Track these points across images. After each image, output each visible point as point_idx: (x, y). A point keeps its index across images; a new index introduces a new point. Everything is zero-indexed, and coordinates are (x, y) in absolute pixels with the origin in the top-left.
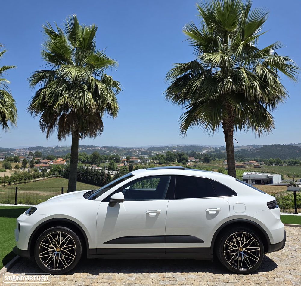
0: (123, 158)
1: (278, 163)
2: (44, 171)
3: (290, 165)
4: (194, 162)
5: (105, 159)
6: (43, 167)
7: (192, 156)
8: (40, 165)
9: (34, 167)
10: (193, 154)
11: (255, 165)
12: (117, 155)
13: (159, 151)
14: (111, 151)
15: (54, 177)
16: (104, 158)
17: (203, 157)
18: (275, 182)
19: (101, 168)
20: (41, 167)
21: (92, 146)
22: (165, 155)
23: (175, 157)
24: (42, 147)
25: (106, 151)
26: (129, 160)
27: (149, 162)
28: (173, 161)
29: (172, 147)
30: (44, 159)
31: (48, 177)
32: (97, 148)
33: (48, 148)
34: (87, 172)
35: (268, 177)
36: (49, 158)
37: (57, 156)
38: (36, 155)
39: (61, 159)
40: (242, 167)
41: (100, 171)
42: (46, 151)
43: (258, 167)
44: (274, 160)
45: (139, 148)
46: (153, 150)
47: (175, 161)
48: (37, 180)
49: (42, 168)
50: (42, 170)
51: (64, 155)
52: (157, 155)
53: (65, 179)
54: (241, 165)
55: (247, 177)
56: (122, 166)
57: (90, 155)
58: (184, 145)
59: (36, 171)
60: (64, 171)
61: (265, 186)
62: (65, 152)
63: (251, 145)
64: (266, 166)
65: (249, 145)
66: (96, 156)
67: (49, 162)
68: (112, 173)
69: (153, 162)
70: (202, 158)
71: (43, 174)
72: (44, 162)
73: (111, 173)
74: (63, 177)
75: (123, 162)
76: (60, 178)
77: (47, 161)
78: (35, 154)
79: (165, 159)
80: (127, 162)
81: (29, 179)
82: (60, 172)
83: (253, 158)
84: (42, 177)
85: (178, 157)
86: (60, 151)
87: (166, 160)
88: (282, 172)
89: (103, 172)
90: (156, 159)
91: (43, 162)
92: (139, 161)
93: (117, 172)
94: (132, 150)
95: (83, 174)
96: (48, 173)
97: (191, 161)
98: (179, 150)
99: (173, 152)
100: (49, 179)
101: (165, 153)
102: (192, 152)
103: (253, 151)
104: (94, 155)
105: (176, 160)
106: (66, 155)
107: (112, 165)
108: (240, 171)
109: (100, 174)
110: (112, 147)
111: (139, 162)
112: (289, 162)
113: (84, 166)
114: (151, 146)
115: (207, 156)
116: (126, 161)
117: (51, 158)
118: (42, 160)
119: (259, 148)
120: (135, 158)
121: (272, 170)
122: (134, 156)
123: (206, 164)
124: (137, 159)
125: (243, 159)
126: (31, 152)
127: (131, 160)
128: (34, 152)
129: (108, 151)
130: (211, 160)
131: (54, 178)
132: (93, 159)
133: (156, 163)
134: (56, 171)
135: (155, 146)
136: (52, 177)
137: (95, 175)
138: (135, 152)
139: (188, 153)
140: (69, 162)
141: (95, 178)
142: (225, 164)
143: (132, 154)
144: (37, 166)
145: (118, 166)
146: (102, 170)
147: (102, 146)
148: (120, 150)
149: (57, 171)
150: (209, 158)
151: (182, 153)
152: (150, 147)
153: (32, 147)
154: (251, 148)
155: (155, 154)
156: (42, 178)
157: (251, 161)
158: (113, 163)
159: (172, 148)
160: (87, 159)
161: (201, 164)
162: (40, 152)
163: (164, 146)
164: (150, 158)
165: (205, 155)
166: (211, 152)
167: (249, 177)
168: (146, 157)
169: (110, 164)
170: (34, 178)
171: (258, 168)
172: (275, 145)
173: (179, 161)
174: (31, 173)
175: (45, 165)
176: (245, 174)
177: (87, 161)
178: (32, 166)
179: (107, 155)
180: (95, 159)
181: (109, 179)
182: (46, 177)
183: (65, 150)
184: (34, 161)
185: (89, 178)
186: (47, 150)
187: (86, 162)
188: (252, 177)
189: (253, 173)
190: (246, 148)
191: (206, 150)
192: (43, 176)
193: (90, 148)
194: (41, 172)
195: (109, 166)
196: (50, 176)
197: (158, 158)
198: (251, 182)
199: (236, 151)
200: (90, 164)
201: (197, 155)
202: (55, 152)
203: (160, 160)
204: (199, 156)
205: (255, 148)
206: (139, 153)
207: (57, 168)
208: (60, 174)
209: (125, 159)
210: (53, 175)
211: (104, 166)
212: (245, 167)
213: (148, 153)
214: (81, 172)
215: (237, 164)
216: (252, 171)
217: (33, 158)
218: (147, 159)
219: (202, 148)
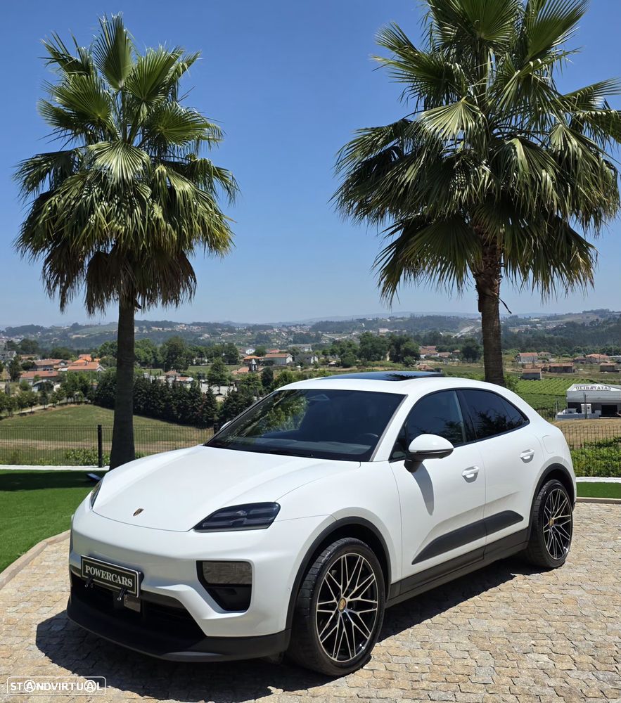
0: (248, 352)
2: (44, 388)
4: (435, 359)
5: (201, 355)
6: (43, 378)
7: (431, 345)
8: (36, 373)
9: (20, 379)
10: (434, 340)
11: (602, 364)
12: (231, 347)
13: (341, 333)
15: (71, 403)
16: (197, 353)
17: (462, 345)
19: (190, 379)
20: (37, 378)
21: (166, 321)
22: (357, 342)
23: (384, 348)
24: (39, 328)
25: (201, 336)
26: (261, 358)
27: (315, 362)
28: (379, 359)
29: (376, 321)
30: (44, 358)
31: (55, 402)
32: (178, 328)
33: (52, 330)
34: (155, 390)
36: (56, 355)
37: (76, 349)
38: (22, 349)
40: (566, 370)
41: (189, 386)
42: (48, 337)
43: (612, 369)
45: (287, 325)
46: (324, 331)
47: (386, 357)
48: (29, 410)
49: (40, 382)
50: (42, 387)
51: (95, 346)
52: (335, 342)
53: (100, 408)
54: (564, 365)
55: (579, 397)
56: (245, 374)
57: (160, 346)
58: (409, 316)
59: (25, 388)
60: (95, 387)
62: (96, 339)
63: (592, 311)
65: (588, 312)
66: (176, 348)
67: (57, 364)
68: (219, 391)
69: (326, 363)
70: (457, 349)
71: (44, 395)
72: (46, 366)
73: (218, 393)
74: (95, 404)
75: (247, 363)
76: (87, 406)
77: (52, 363)
78: (20, 346)
79: (357, 352)
80: (258, 362)
81: (10, 410)
82: (85, 389)
83: (598, 347)
84: (41, 404)
85: (393, 346)
86: (84, 336)
87: (360, 357)
89: (194, 389)
90: (333, 353)
91: (41, 366)
92: (289, 359)
93: (231, 388)
94: (269, 331)
95: (145, 395)
96: (55, 393)
97: (428, 358)
98: (396, 328)
99: (378, 333)
100: (58, 408)
101: (359, 337)
102: (430, 334)
103: (598, 327)
104: (171, 346)
105: (388, 354)
106: (99, 347)
107: (217, 370)
108: (562, 383)
109: (189, 393)
110: (216, 325)
111: (288, 362)
113: (146, 375)
114: (320, 320)
115: (470, 344)
116: (255, 359)
117: (62, 354)
118: (39, 361)
119: (615, 318)
120: (278, 351)
122: (276, 347)
123: (468, 365)
124: (284, 356)
125: (571, 348)
126: (12, 341)
127: (267, 356)
128: (19, 340)
129: (206, 335)
130: (480, 354)
131: (73, 406)
132: (169, 355)
133: (332, 363)
134: (75, 387)
135: (330, 320)
136: (66, 404)
137: (175, 396)
138: (278, 335)
139: (418, 336)
140: (107, 365)
141: (175, 404)
142: (520, 363)
143: (270, 341)
144: (26, 376)
145: (235, 372)
146: (192, 383)
147: (190, 322)
148: (239, 332)
149: (77, 388)
150: (478, 348)
151: (403, 337)
152: (317, 323)
153: (13, 327)
154: (595, 318)
155: (330, 340)
156: (42, 407)
157: (592, 355)
158: (220, 364)
159: (375, 325)
160: (154, 357)
161: (455, 364)
162: (33, 339)
163: (355, 319)
164: (318, 351)
165: (467, 341)
167: (585, 396)
168: (306, 350)
169: (212, 368)
170: (22, 406)
171: (610, 374)
173: (395, 359)
174: (13, 394)
175: (46, 374)
176: (573, 388)
177: (153, 360)
178: (15, 377)
179: (205, 346)
180: (173, 356)
181: (211, 406)
182: (51, 405)
183: (97, 332)
184: (20, 363)
185: (160, 404)
186: (51, 334)
187: (153, 365)
188: (592, 397)
189: (597, 385)
190: (579, 320)
191: (469, 326)
192: (44, 400)
193: (161, 329)
194: (39, 390)
195: (209, 374)
196: (61, 402)
197: (340, 351)
198: (590, 409)
199: (549, 327)
200: (161, 370)
201: (445, 342)
202: (71, 339)
203: (344, 357)
204: (450, 344)
205: (603, 319)
206: (287, 339)
207: (78, 379)
208: (85, 396)
209: (251, 355)
210: (68, 398)
211: (198, 373)
212: (574, 371)
213: (311, 338)
214: (141, 390)
215: (554, 362)
216: (595, 380)
217: (17, 356)
218: (310, 353)
219: (458, 323)
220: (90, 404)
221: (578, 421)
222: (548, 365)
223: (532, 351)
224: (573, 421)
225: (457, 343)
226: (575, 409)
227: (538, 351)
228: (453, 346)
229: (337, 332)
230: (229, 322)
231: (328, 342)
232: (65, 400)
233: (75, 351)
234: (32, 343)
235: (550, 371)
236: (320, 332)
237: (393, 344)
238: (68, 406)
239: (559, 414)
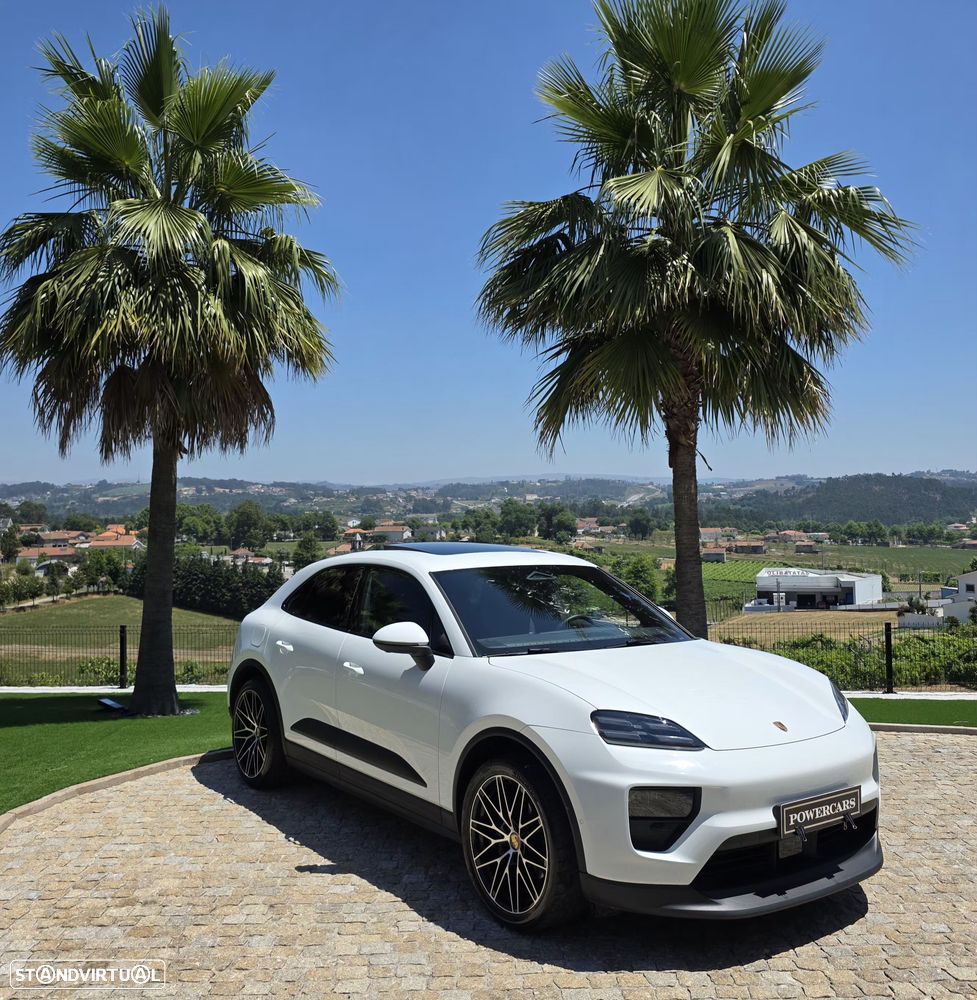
0: (350, 524)
1: (873, 537)
2: (55, 571)
3: (911, 543)
4: (595, 535)
5: (284, 527)
7: (590, 517)
8: (42, 550)
9: (18, 559)
10: (594, 510)
11: (798, 543)
12: (327, 516)
13: (477, 499)
14: (305, 499)
15: (94, 593)
16: (278, 525)
17: (628, 518)
18: (861, 599)
20: (43, 557)
21: (234, 480)
22: (497, 511)
23: (531, 520)
24: (46, 487)
25: (284, 501)
26: (369, 532)
27: (441, 537)
28: (525, 535)
29: (522, 484)
30: (54, 529)
31: (70, 592)
32: (252, 490)
33: (68, 488)
34: (217, 575)
35: (838, 584)
36: (72, 526)
37: (102, 517)
38: (22, 515)
39: (121, 529)
40: (755, 550)
41: (266, 570)
42: (61, 499)
43: (809, 550)
44: (862, 526)
45: (404, 488)
46: (455, 497)
47: (533, 532)
48: (30, 603)
49: (48, 562)
50: (50, 570)
51: (129, 512)
52: (469, 512)
53: (136, 600)
54: (753, 544)
55: (770, 585)
56: (346, 553)
57: (226, 514)
58: (563, 479)
59: (24, 571)
60: (130, 571)
61: (828, 612)
62: (133, 504)
63: (787, 477)
64: (835, 546)
65: (782, 478)
66: (249, 517)
67: (74, 538)
69: (456, 538)
70: (623, 522)
71: (54, 582)
72: (56, 541)
74: (128, 595)
75: (350, 538)
76: (117, 596)
77: (66, 536)
78: (18, 512)
79: (497, 525)
80: (364, 537)
82: (115, 574)
83: (793, 522)
84: (48, 595)
85: (543, 518)
86: (115, 499)
87: (500, 531)
88: (884, 566)
89: (274, 574)
90: (465, 526)
91: (50, 541)
92: (407, 534)
94: (380, 496)
95: (203, 581)
96: (70, 579)
97: (586, 533)
98: (547, 495)
99: (525, 500)
100: (74, 600)
101: (500, 506)
102: (590, 503)
103: (794, 496)
104: (242, 514)
105: (536, 528)
106: (137, 514)
107: (307, 547)
108: (750, 566)
109: (266, 579)
110: (307, 486)
111: (405, 537)
112: (909, 534)
113: (205, 555)
114: (447, 483)
115: (640, 516)
116: (360, 533)
117: (81, 524)
118: (47, 534)
119: (813, 487)
120: (392, 522)
121: (853, 560)
122: (390, 518)
123: (637, 543)
124: (400, 529)
125: (761, 522)
126: (5, 504)
127: (376, 530)
128: (17, 503)
129: (293, 500)
130: (652, 530)
131: (96, 597)
132: (238, 526)
133: (464, 540)
134: (100, 571)
135: (462, 482)
136: (86, 594)
137: (246, 584)
138: (393, 502)
139: (575, 504)
140: (148, 539)
141: (246, 595)
143: (381, 509)
144: (28, 554)
145: (332, 551)
146: (270, 566)
147: (269, 481)
148: (339, 497)
149: (103, 572)
150: (649, 521)
151: (556, 506)
152: (445, 486)
153: (9, 485)
154: (790, 485)
155: (462, 508)
156: (50, 599)
157: (787, 532)
158: (310, 541)
159: (521, 490)
160: (217, 529)
161: (621, 542)
162: (38, 503)
163: (494, 481)
164: (444, 523)
165: (635, 512)
166: (655, 501)
167: (778, 583)
168: (431, 522)
169: (300, 546)
170: (20, 597)
171: (807, 555)
172: (867, 477)
173: (546, 534)
174: (7, 580)
175: (57, 551)
176: (764, 573)
177: (215, 535)
178: (10, 556)
179: (290, 514)
180: (246, 527)
182: (64, 595)
183: (134, 495)
184: (18, 536)
185: (224, 595)
186: (66, 495)
187: (215, 540)
188: (786, 584)
189: (792, 570)
190: (771, 488)
191: (638, 493)
192: (53, 589)
193: (227, 490)
194: (45, 575)
195: (296, 554)
196: (79, 591)
197: (474, 524)
198: (784, 600)
199: (738, 496)
200: (226, 547)
201: (608, 513)
202: (96, 503)
203: (480, 531)
204: (614, 515)
205: (800, 487)
206: (405, 507)
207: (105, 560)
208: (114, 584)
209: (354, 528)
210: (89, 586)
211: (279, 553)
212: (765, 552)
213: (437, 505)
214: (196, 575)
215: (741, 540)
216: (789, 563)
217: (14, 526)
218: (435, 526)
219: (625, 489)
220: (122, 594)
221: (769, 615)
222: (733, 544)
223: (715, 526)
224: (764, 614)
225: (623, 515)
226: (766, 600)
227: (723, 526)
228: (618, 518)
229: (472, 499)
230: (325, 482)
231: (459, 511)
232: (84, 589)
233: (101, 520)
234: (36, 507)
235: (736, 552)
236: (449, 498)
237: (543, 515)
238: (90, 596)
239: (747, 605)
